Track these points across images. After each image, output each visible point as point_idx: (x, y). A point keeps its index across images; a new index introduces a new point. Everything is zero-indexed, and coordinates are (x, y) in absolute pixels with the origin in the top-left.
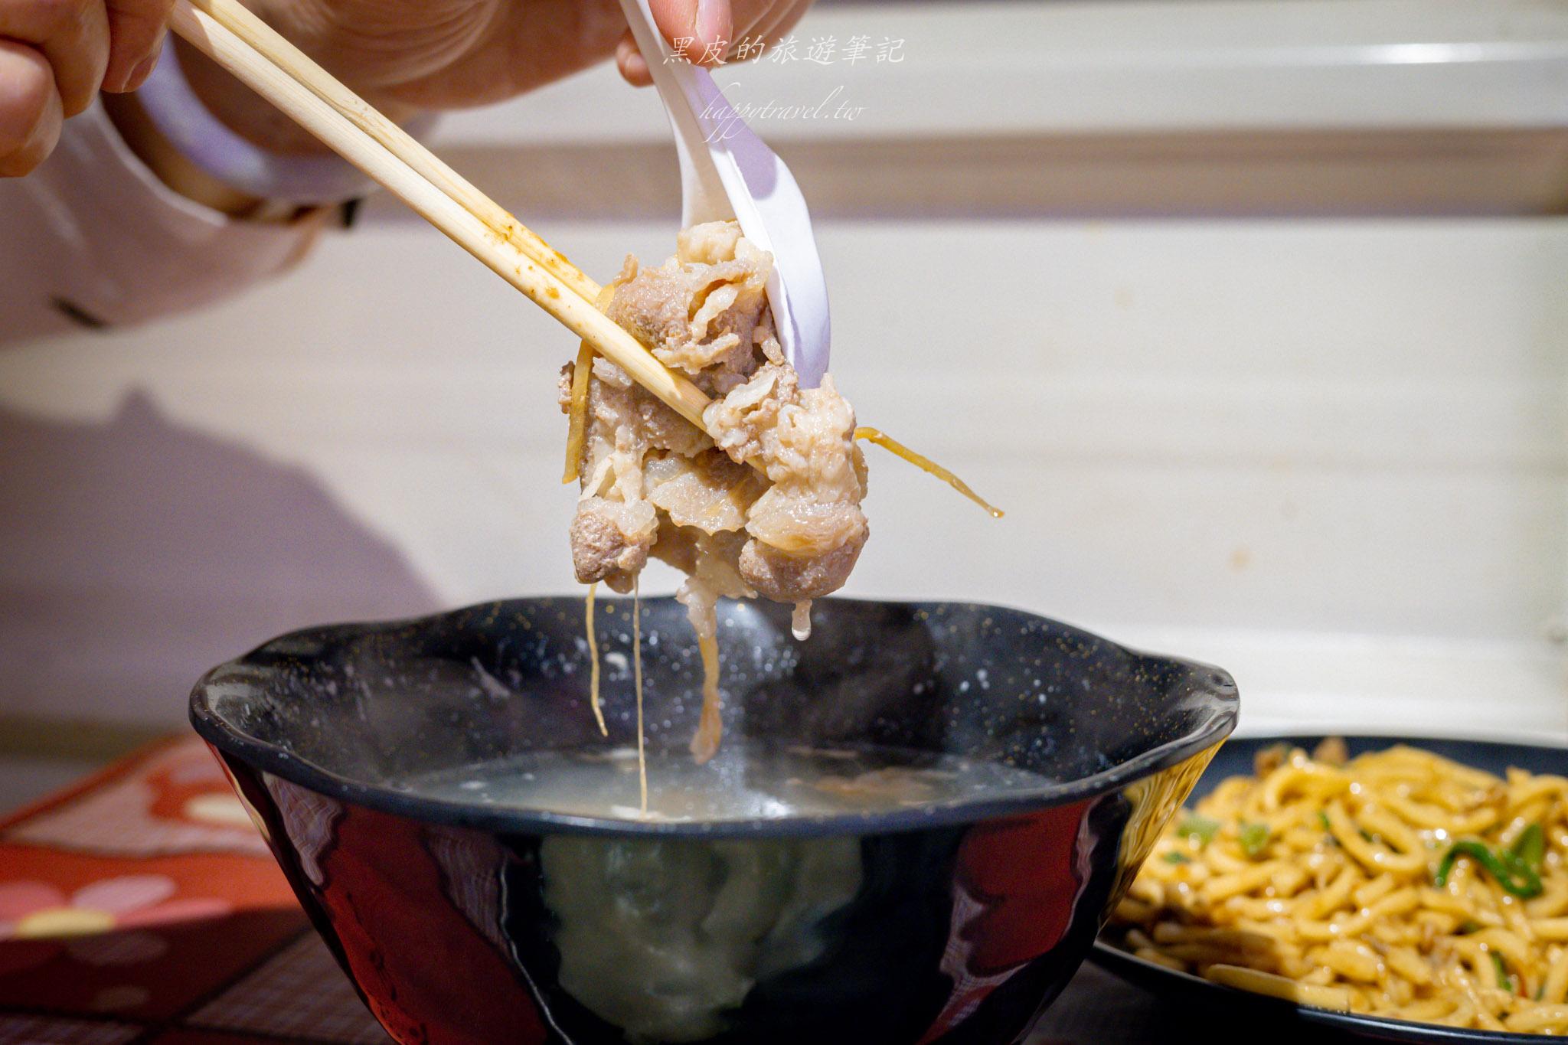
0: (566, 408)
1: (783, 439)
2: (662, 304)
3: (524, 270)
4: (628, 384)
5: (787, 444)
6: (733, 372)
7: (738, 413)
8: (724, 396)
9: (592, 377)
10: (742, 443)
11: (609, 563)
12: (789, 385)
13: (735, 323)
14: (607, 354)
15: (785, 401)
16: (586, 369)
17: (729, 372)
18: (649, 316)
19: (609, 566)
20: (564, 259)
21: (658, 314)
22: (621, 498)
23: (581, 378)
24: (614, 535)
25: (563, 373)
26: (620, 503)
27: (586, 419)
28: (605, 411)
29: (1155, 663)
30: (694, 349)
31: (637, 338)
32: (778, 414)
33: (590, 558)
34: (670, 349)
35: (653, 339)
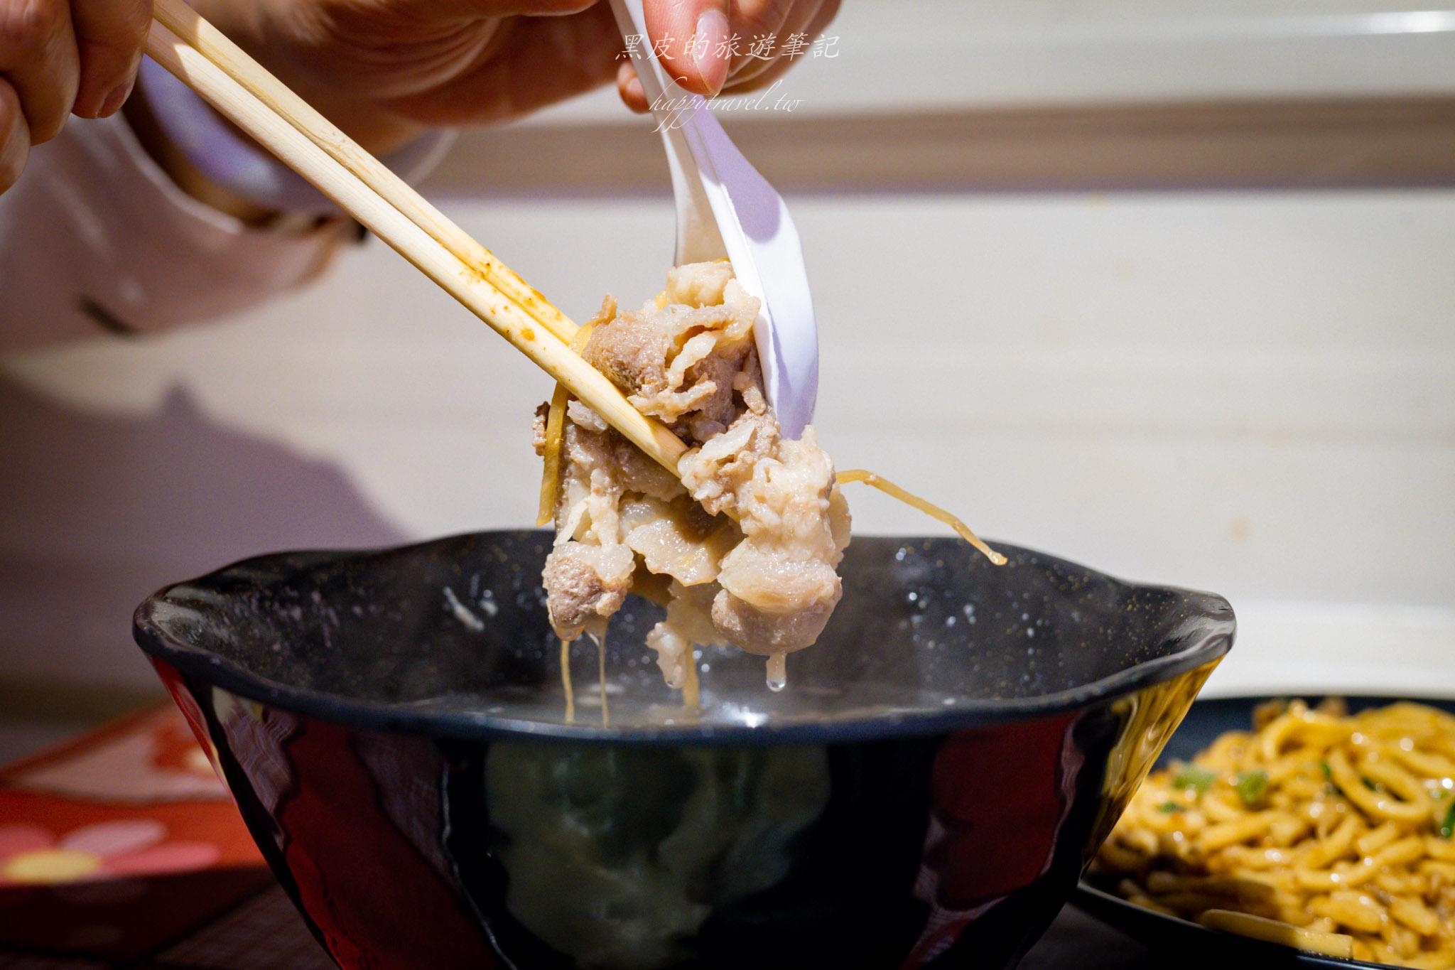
0: (541, 450)
1: (757, 495)
2: (639, 350)
3: (500, 310)
4: (603, 428)
5: (761, 500)
6: (711, 419)
7: (713, 464)
8: (701, 444)
9: (567, 420)
10: (716, 495)
11: (586, 609)
12: (768, 436)
13: (714, 369)
14: (582, 397)
15: (763, 454)
16: (561, 411)
17: (706, 419)
18: (625, 362)
19: (587, 612)
20: (542, 298)
21: (634, 360)
22: (597, 542)
23: (555, 419)
24: (591, 581)
25: (538, 414)
26: (597, 547)
27: (561, 462)
28: (579, 454)
29: (1147, 592)
30: (669, 397)
31: (613, 382)
32: (754, 467)
33: (568, 604)
34: (646, 396)
35: (629, 385)
